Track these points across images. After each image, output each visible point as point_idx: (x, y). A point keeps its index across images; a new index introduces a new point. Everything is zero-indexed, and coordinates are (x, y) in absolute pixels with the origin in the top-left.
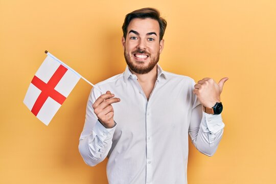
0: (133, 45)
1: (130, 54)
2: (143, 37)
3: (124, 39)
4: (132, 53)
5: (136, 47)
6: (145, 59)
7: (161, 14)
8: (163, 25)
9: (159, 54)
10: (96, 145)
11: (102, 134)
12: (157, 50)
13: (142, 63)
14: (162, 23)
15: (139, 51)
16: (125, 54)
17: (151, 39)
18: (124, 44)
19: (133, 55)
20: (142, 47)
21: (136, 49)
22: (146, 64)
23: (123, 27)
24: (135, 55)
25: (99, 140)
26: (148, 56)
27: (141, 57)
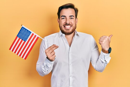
0: (63, 21)
1: (62, 26)
2: (68, 17)
3: (59, 19)
4: (63, 25)
5: (65, 22)
6: (70, 28)
7: (75, 6)
8: (76, 11)
9: (76, 25)
10: (46, 68)
11: (49, 64)
12: (75, 23)
13: (68, 30)
14: (76, 10)
15: (66, 24)
16: (60, 26)
17: (72, 18)
18: (59, 22)
19: (64, 27)
20: (68, 22)
21: (65, 24)
22: (71, 31)
23: (58, 14)
24: (65, 27)
25: (47, 66)
26: (71, 26)
27: (68, 27)
